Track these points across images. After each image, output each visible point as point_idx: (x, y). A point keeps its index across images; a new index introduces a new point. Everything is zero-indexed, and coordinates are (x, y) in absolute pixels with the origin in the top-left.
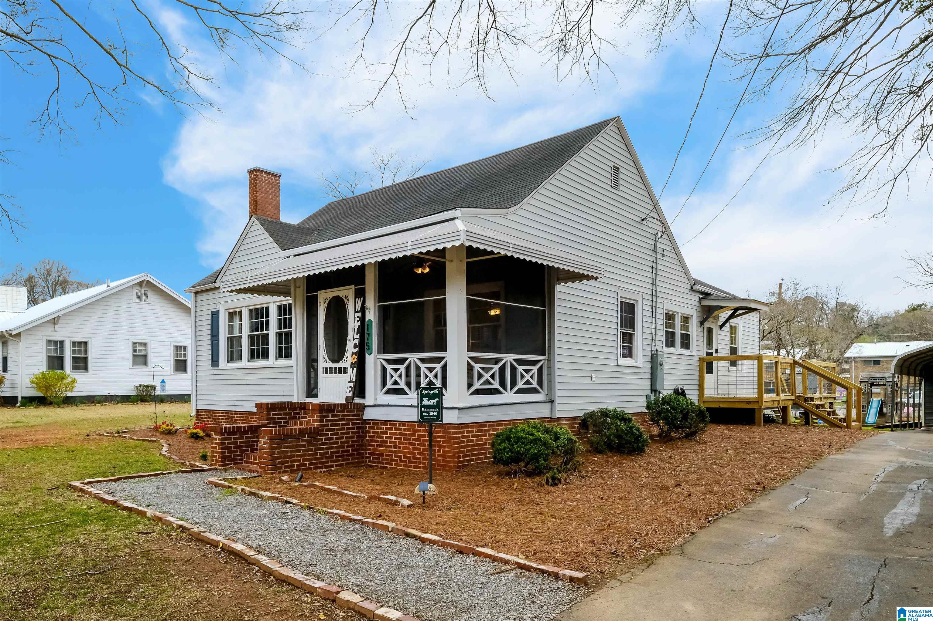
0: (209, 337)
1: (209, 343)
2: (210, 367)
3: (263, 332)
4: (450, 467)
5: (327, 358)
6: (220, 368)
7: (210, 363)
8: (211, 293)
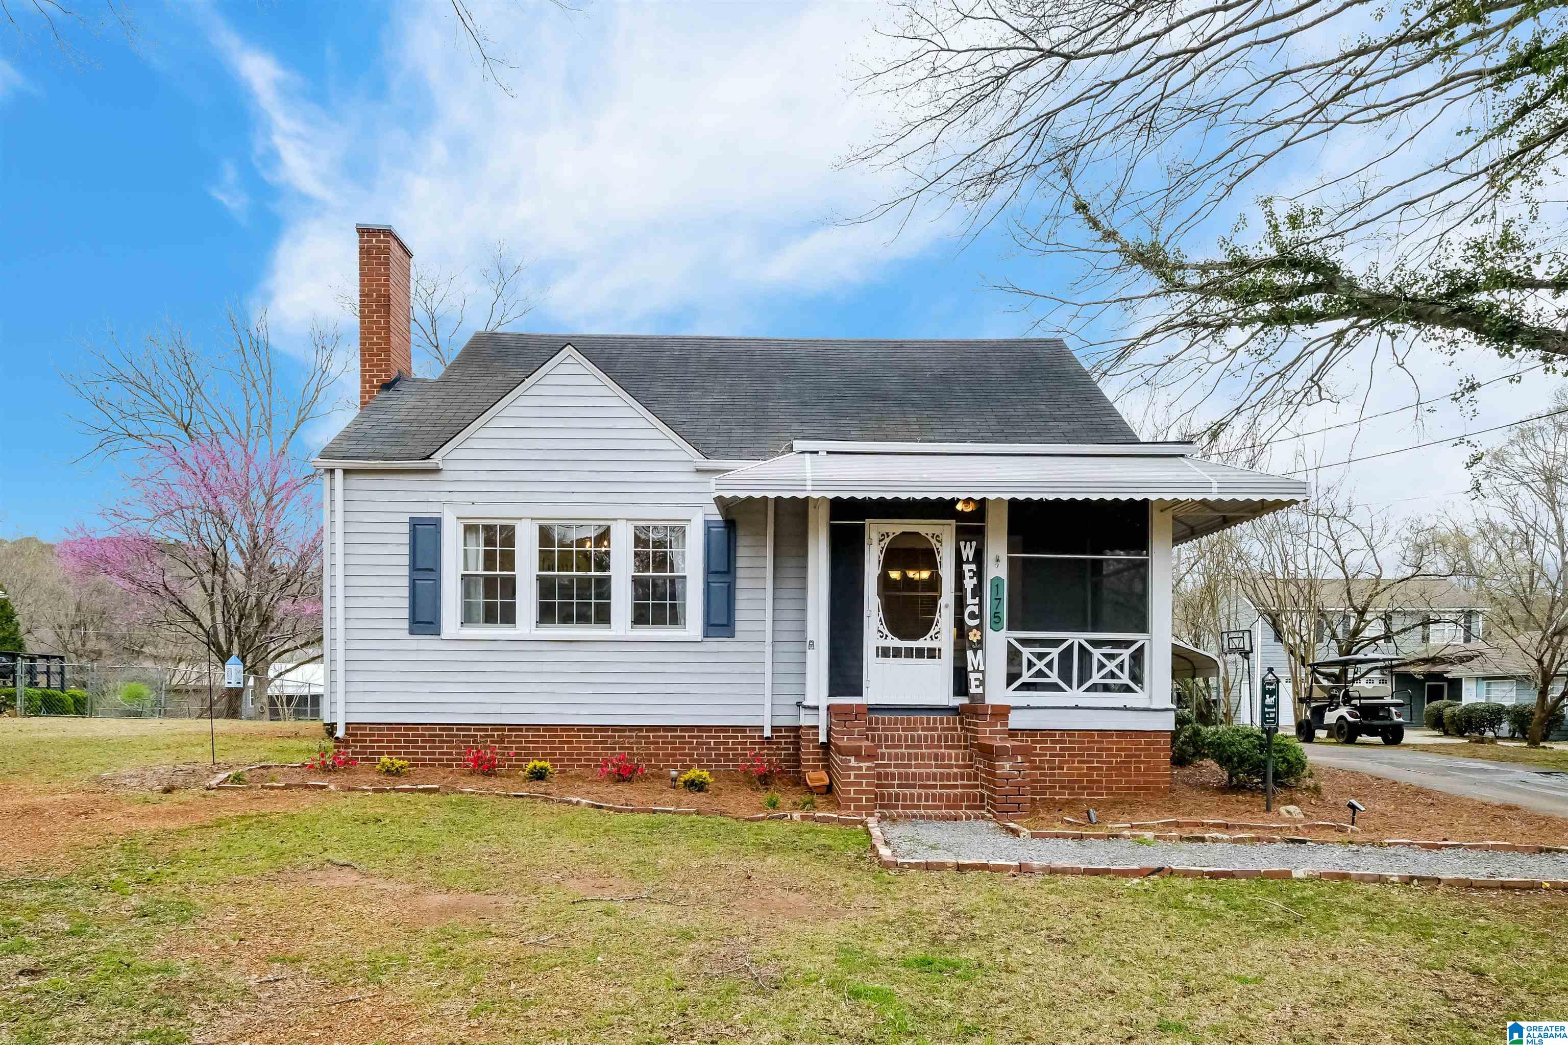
0: (406, 571)
1: (406, 582)
2: (405, 634)
3: (589, 573)
4: (1159, 789)
5: (886, 632)
6: (443, 636)
7: (406, 625)
8: (401, 477)
